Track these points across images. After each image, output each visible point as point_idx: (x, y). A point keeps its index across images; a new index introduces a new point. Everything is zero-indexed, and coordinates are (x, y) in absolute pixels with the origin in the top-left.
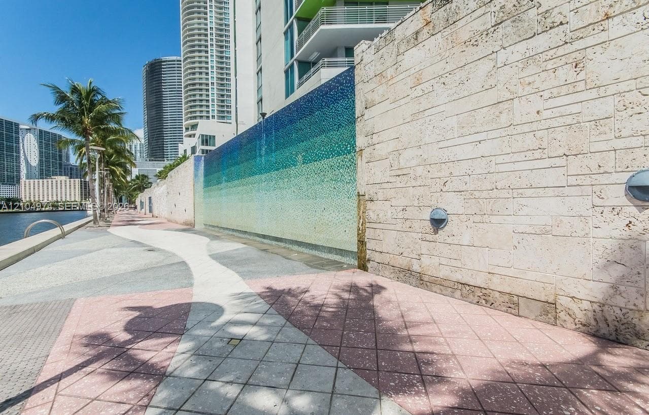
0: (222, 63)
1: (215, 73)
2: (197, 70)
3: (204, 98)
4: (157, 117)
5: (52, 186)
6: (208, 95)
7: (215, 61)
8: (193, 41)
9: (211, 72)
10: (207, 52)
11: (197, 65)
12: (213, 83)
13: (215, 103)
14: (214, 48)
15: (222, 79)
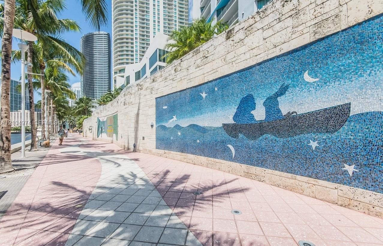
0: (143, 23)
1: (138, 30)
2: (125, 28)
3: (130, 49)
4: (90, 71)
5: (18, 116)
6: (132, 47)
7: (138, 22)
8: (122, 6)
9: (136, 29)
10: (132, 15)
11: (125, 24)
12: (136, 38)
13: (138, 53)
14: (138, 12)
15: (143, 36)
